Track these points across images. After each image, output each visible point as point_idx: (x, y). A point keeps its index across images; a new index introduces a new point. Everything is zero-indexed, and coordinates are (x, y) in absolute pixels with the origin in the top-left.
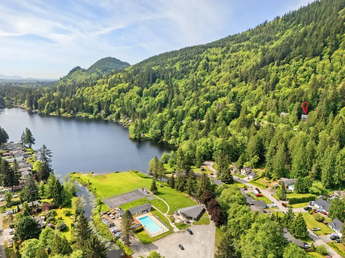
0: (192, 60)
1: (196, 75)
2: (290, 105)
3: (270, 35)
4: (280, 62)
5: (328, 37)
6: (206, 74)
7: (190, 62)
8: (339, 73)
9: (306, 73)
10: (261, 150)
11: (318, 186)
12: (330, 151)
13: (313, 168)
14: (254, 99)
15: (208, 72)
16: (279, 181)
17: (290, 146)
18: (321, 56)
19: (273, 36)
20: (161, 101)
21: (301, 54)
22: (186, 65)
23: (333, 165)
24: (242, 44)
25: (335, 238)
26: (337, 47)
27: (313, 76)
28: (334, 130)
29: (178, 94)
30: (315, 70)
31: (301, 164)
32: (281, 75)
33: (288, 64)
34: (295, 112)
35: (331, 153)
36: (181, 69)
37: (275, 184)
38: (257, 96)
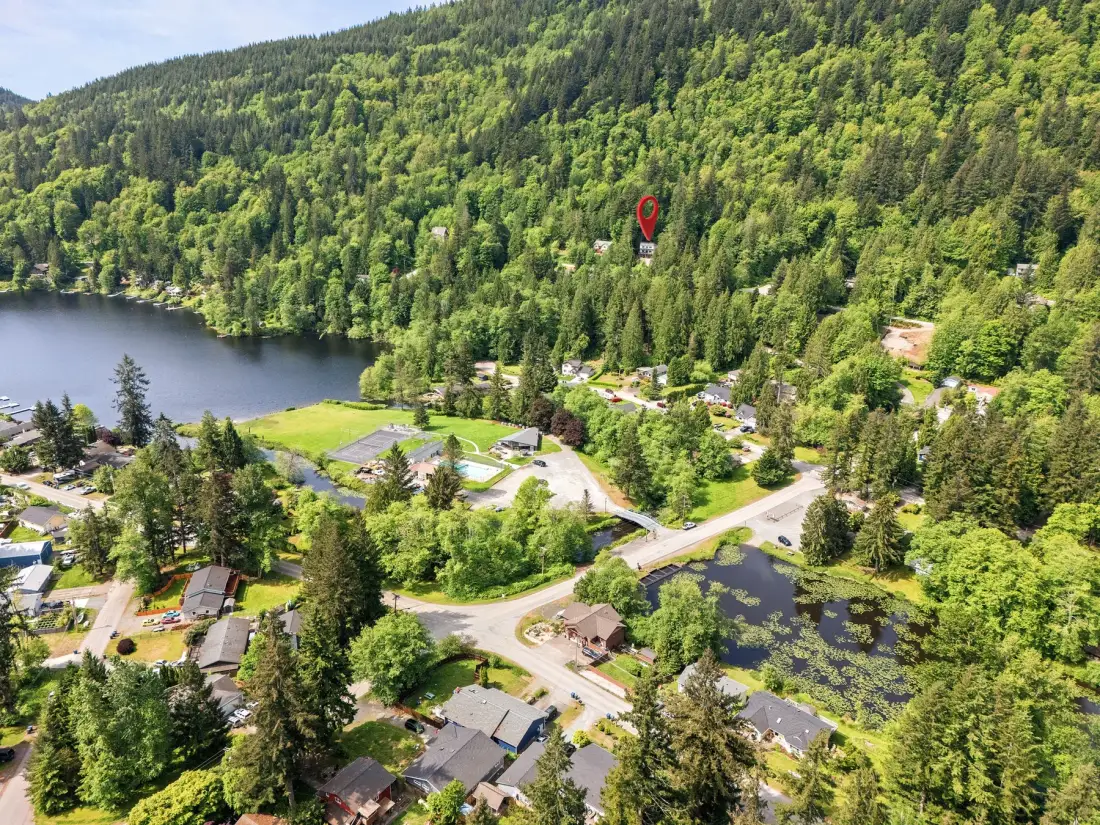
0: (303, 89)
1: (332, 138)
2: (614, 223)
3: (513, 28)
4: (565, 113)
5: (661, 54)
6: (364, 139)
7: (299, 97)
8: (694, 145)
9: (627, 143)
10: (590, 322)
11: (703, 368)
12: (716, 304)
13: (692, 341)
14: (524, 210)
15: (367, 131)
16: (636, 373)
17: (647, 306)
18: (654, 101)
19: (520, 31)
20: (258, 224)
21: (609, 93)
22: (290, 105)
23: (723, 329)
24: (442, 46)
25: (746, 429)
26: (679, 80)
27: (642, 150)
28: (713, 267)
29: (309, 200)
30: (644, 136)
31: (672, 335)
32: (575, 149)
33: (585, 117)
34: (627, 238)
35: (719, 307)
36: (278, 120)
37: (634, 378)
38: (530, 203)
